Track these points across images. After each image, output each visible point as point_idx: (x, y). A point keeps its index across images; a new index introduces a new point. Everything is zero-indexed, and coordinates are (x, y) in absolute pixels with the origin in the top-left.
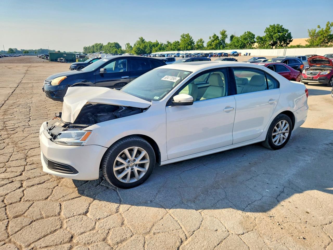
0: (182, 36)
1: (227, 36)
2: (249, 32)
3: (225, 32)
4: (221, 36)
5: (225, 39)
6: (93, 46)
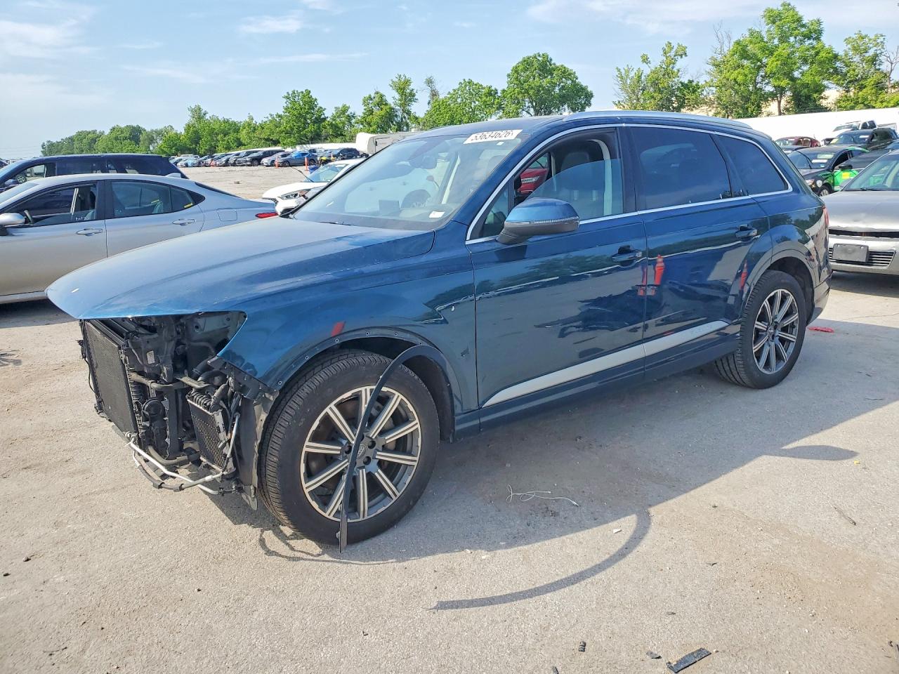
0: (287, 97)
1: (414, 95)
3: (407, 82)
4: (397, 96)
5: (409, 105)
6: (71, 139)
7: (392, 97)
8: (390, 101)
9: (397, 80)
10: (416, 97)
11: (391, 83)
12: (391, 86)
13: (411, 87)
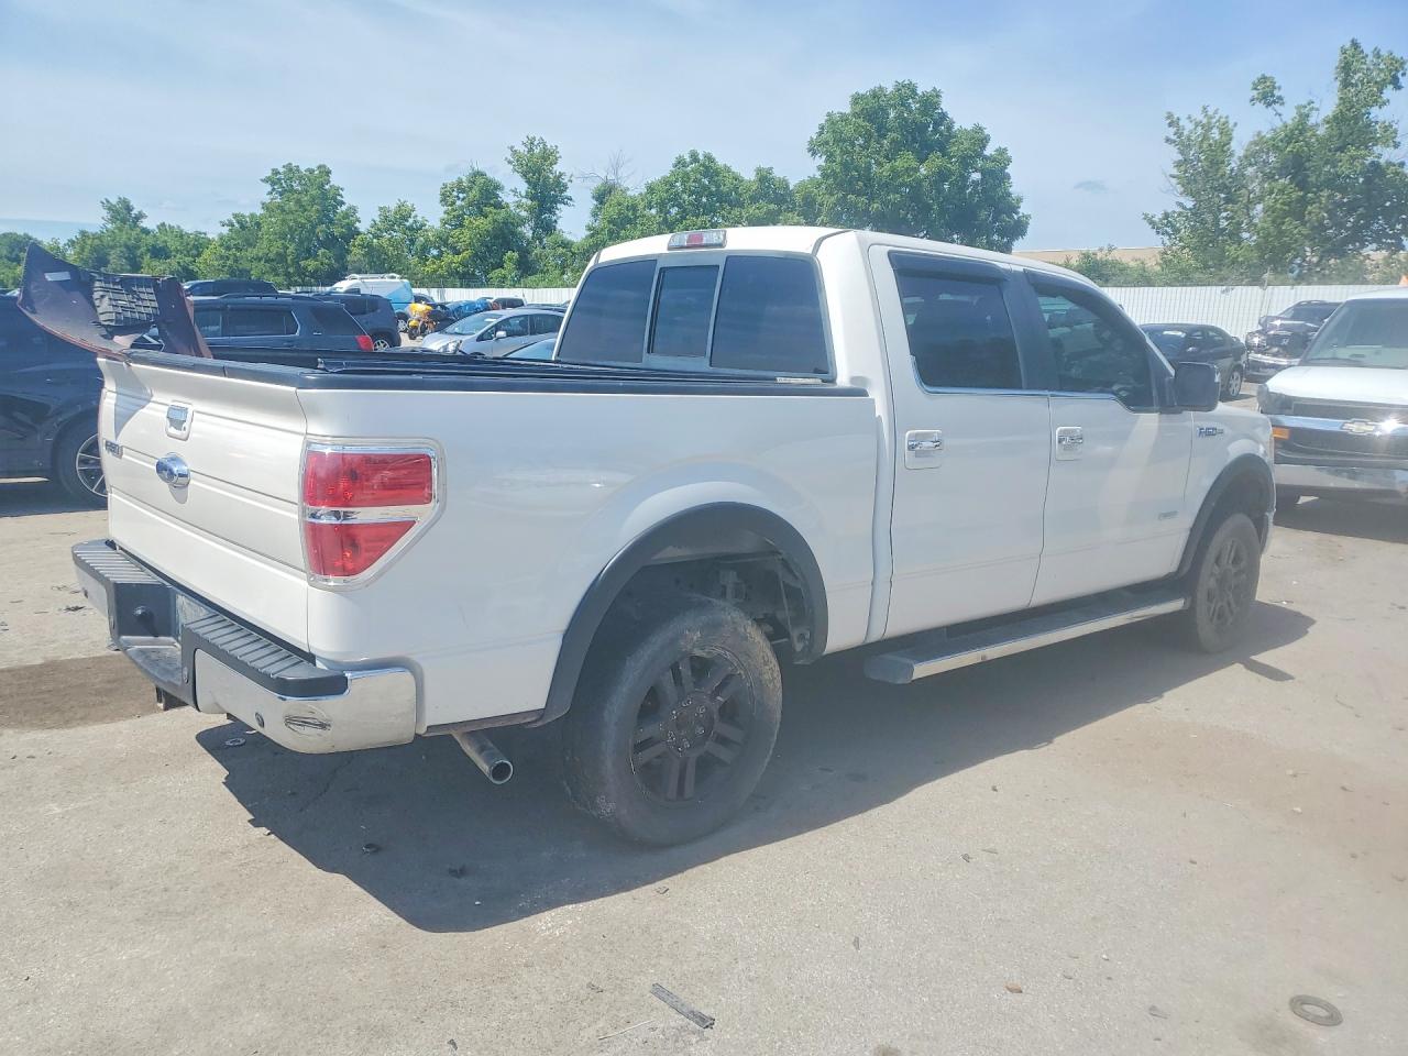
0: (273, 180)
1: (565, 187)
2: (709, 158)
3: (549, 156)
4: (523, 187)
5: (551, 211)
7: (514, 190)
8: (507, 198)
9: (522, 149)
10: (568, 193)
11: (509, 155)
12: (510, 162)
13: (557, 168)
